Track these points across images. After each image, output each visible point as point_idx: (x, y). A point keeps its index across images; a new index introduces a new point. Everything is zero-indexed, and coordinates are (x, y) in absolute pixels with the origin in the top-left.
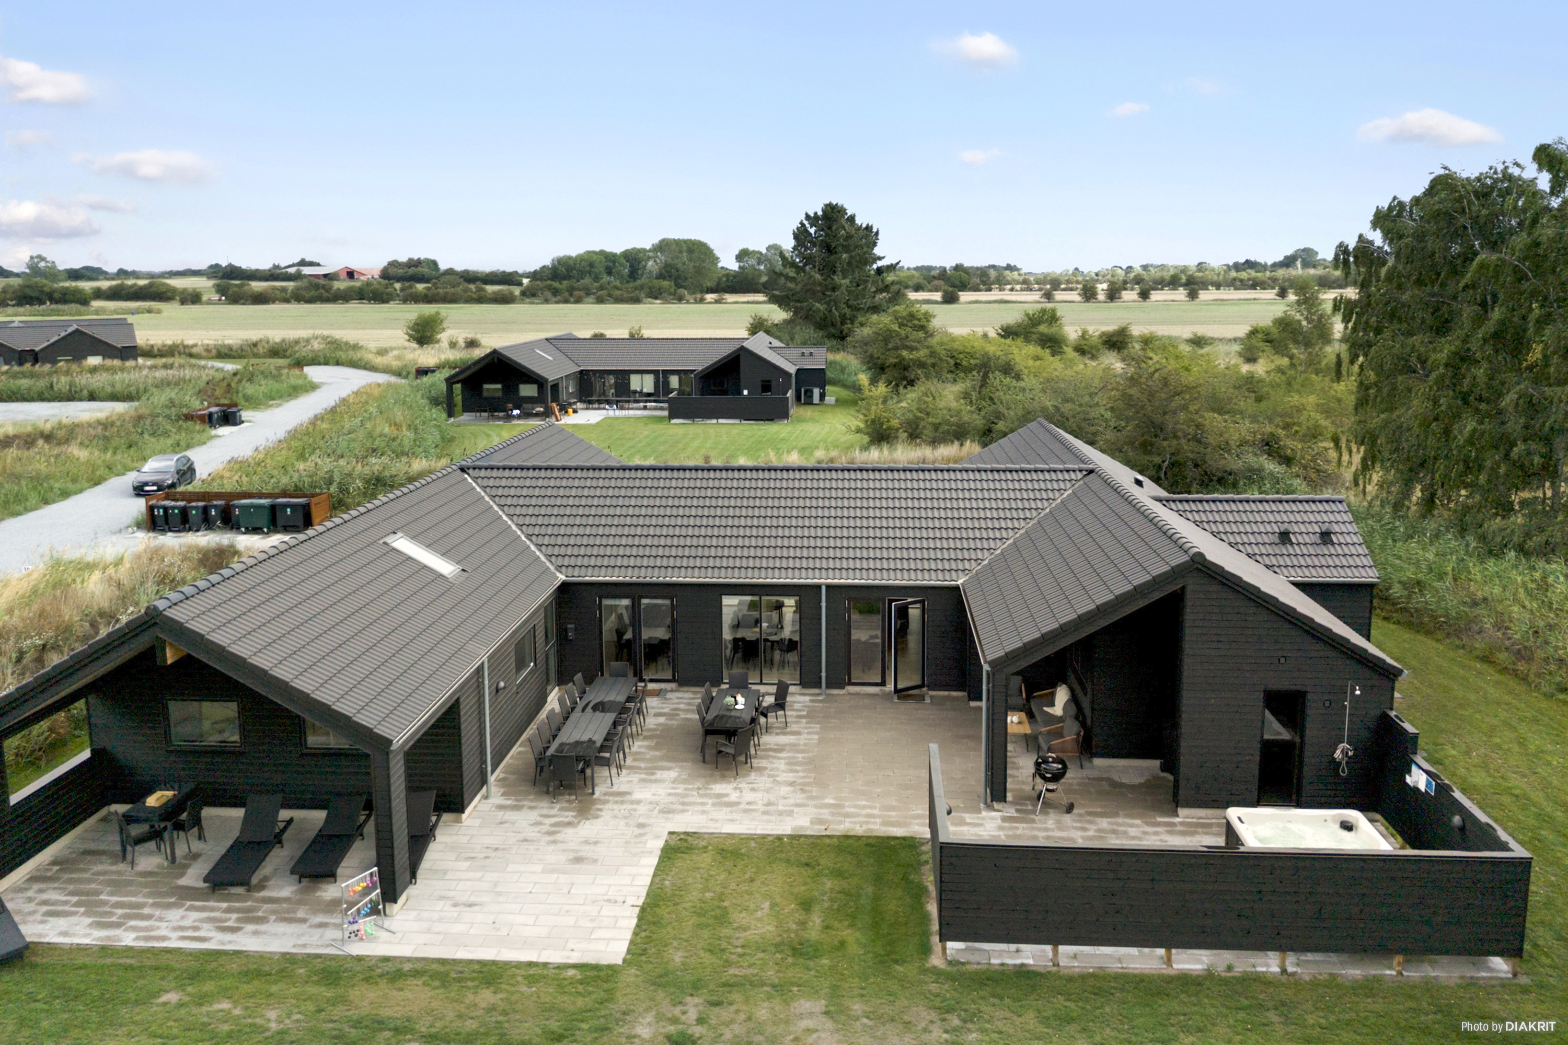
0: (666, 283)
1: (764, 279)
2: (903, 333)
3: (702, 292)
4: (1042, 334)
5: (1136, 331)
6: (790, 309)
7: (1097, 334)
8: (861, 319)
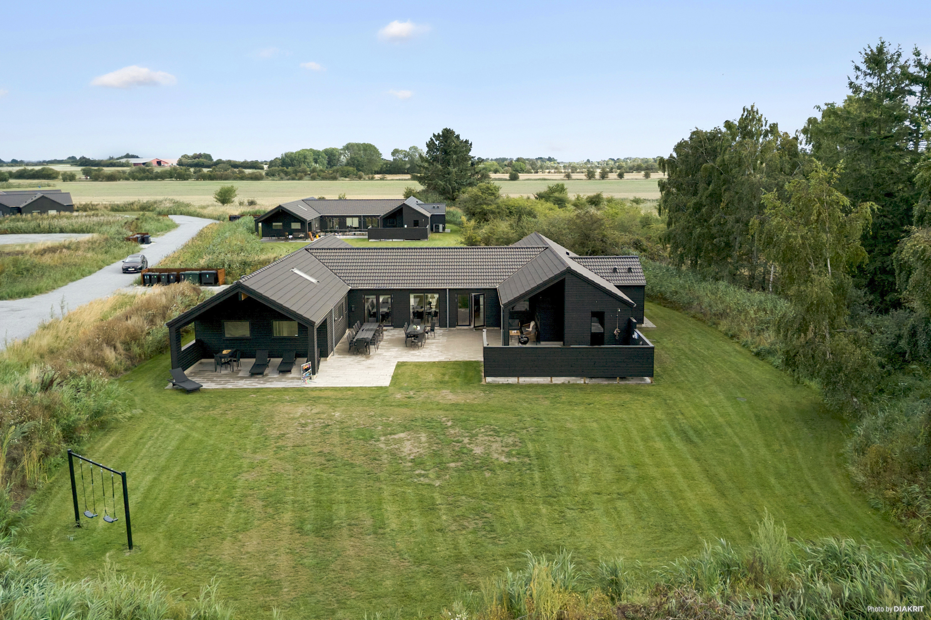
0: (351, 169)
1: (408, 166)
2: (484, 197)
3: (372, 173)
4: (556, 197)
5: (605, 196)
6: (425, 184)
7: (585, 197)
8: (463, 190)
